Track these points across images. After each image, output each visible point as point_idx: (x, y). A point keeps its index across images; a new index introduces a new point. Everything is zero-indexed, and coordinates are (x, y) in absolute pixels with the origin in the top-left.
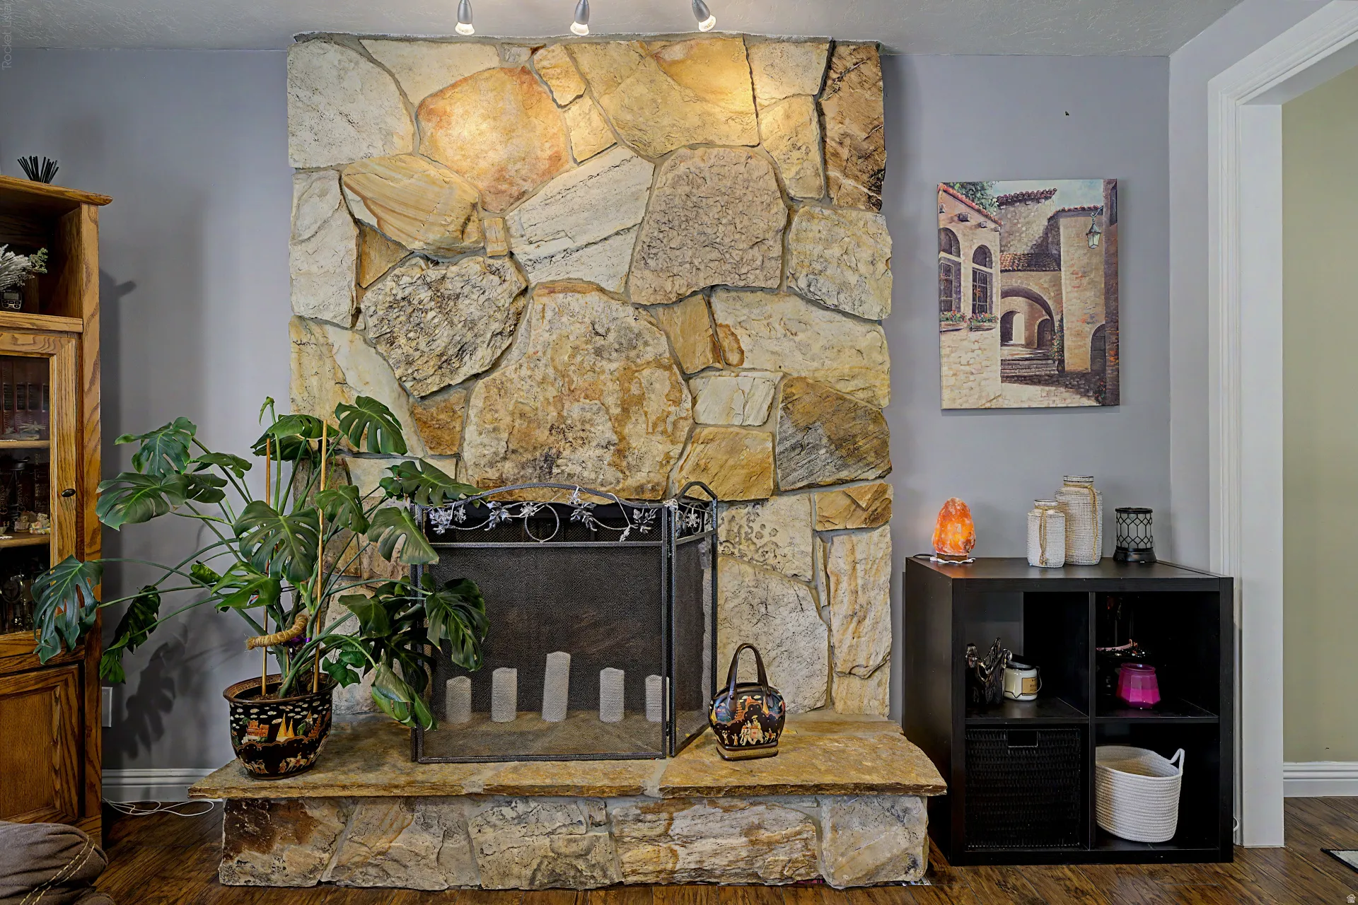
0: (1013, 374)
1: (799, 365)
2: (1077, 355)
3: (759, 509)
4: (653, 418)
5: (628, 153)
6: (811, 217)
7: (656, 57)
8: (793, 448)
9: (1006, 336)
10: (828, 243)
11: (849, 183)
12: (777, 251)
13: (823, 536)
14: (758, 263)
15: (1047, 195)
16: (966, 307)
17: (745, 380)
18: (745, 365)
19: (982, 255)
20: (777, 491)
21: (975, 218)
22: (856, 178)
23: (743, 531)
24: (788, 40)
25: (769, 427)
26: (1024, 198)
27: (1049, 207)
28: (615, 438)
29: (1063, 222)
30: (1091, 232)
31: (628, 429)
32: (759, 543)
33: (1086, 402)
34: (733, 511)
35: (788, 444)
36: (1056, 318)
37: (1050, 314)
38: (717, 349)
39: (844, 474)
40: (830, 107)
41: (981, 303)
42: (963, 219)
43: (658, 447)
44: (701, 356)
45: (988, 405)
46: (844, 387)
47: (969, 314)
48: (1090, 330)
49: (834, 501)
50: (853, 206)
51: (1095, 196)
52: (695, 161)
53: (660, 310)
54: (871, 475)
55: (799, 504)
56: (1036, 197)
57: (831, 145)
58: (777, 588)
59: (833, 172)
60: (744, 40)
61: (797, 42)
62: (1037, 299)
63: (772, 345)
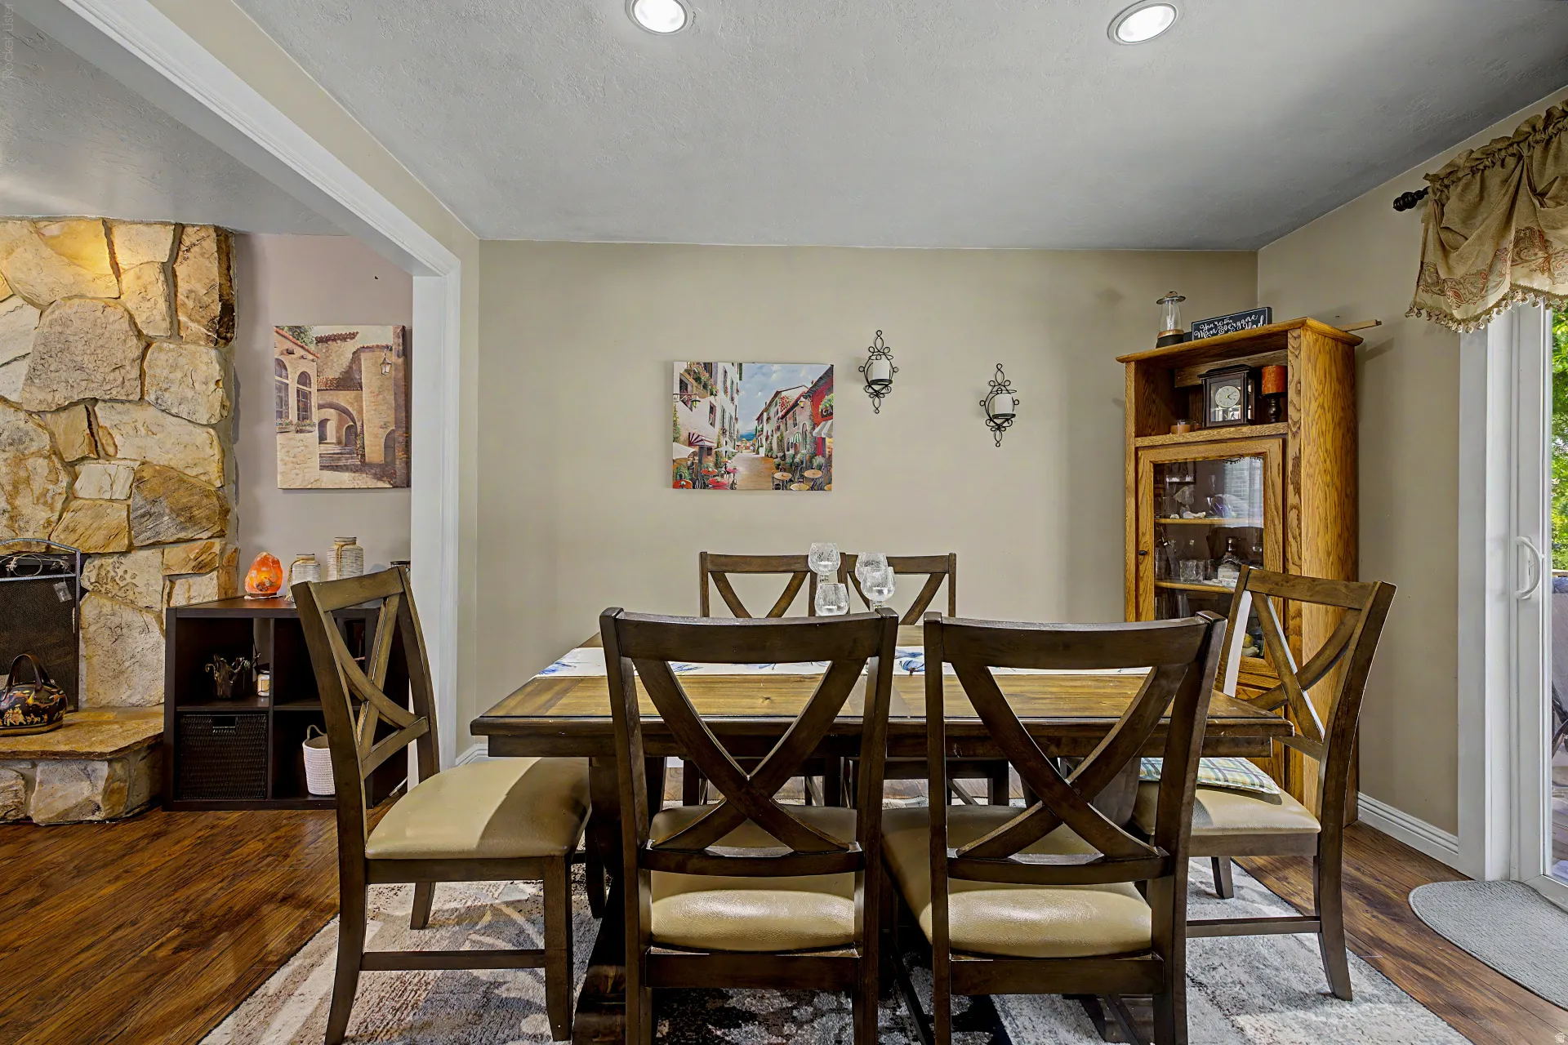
0: (330, 464)
1: (158, 457)
2: (374, 449)
3: (123, 560)
4: (37, 493)
5: (22, 302)
6: (160, 350)
7: (39, 233)
8: (143, 516)
9: (322, 438)
10: (172, 368)
11: (194, 326)
12: (135, 373)
13: (172, 579)
14: (120, 382)
15: (353, 336)
16: (293, 415)
17: (111, 467)
18: (118, 456)
19: (304, 378)
20: (133, 547)
21: (299, 352)
22: (199, 322)
23: (110, 576)
24: (141, 223)
25: (128, 501)
26: (334, 338)
28: (9, 508)
29: (363, 356)
30: (384, 363)
31: (17, 502)
32: (121, 583)
33: (380, 484)
34: (103, 561)
35: (139, 512)
36: (359, 424)
37: (353, 420)
38: (95, 444)
39: (182, 535)
40: (180, 270)
41: (304, 411)
42: (290, 352)
43: (43, 514)
44: (77, 446)
45: (309, 487)
46: (192, 472)
47: (295, 421)
48: (383, 434)
49: (176, 554)
50: (197, 343)
51: (388, 338)
52: (67, 309)
53: (49, 415)
54: (205, 535)
55: (152, 555)
56: (344, 338)
57: (181, 297)
58: (128, 615)
59: (182, 318)
60: (104, 222)
61: (148, 224)
62: (345, 411)
63: (137, 441)
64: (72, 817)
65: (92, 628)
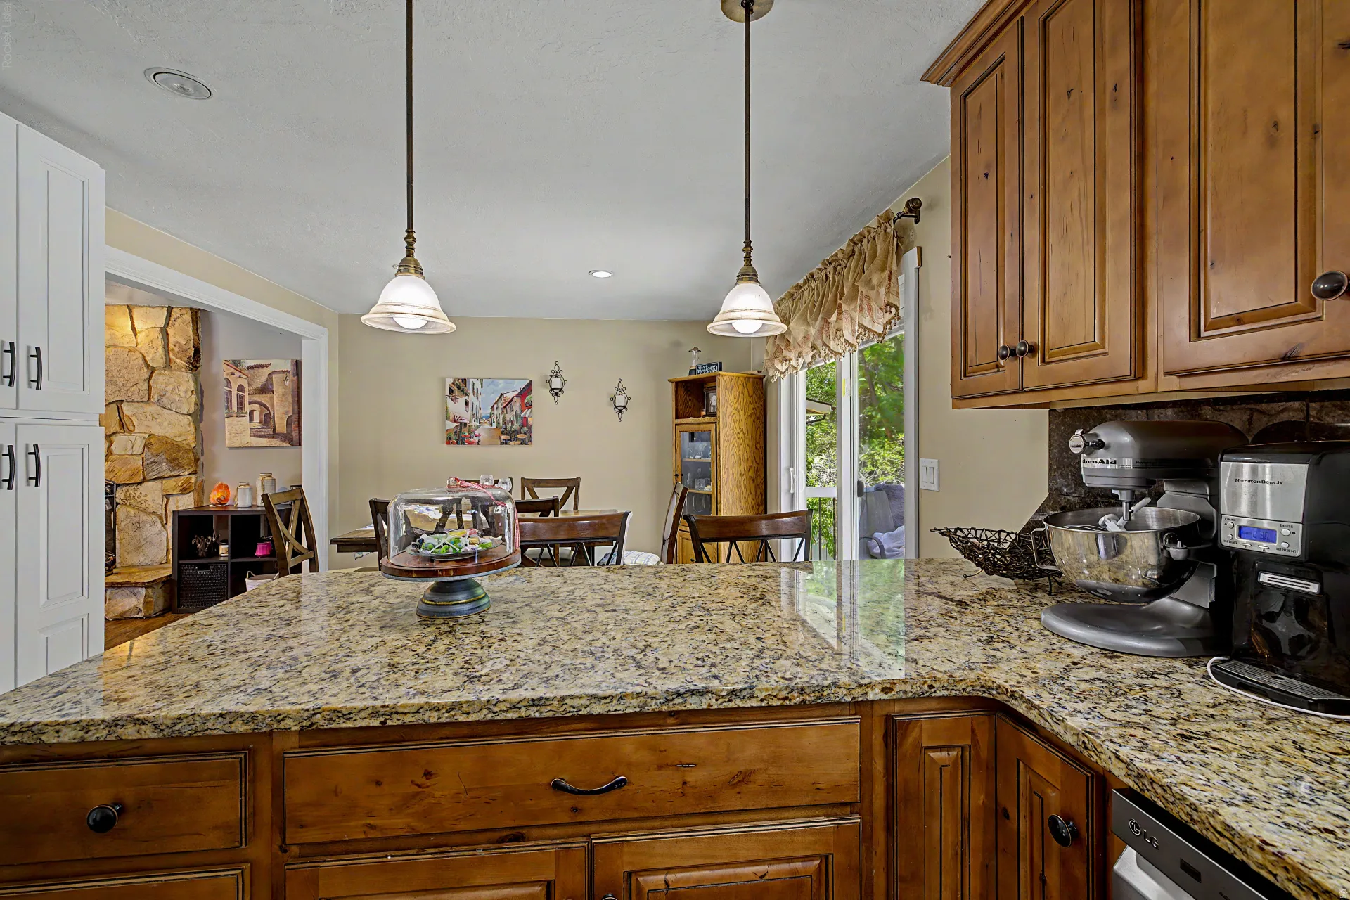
0: (255, 434)
1: (159, 431)
2: (280, 426)
3: (139, 487)
6: (160, 374)
8: (151, 463)
9: (251, 420)
10: (167, 384)
11: (178, 361)
12: (146, 386)
13: (167, 497)
14: (137, 392)
15: (267, 365)
16: (235, 408)
17: (132, 437)
18: (135, 431)
19: (241, 388)
20: (144, 480)
21: (238, 374)
22: (181, 358)
23: (132, 496)
24: (149, 307)
25: (142, 455)
26: (257, 367)
27: (268, 371)
29: (274, 376)
30: (286, 380)
32: (139, 500)
33: (285, 444)
34: (128, 487)
35: (149, 461)
36: (272, 413)
37: (269, 410)
38: (122, 424)
39: (173, 473)
40: (171, 331)
41: (241, 405)
42: (233, 374)
45: (245, 446)
46: (178, 439)
47: (235, 411)
48: (286, 418)
49: (170, 483)
50: (180, 371)
51: (288, 366)
54: (187, 473)
55: (156, 484)
56: (263, 366)
57: (171, 346)
58: (143, 517)
59: (172, 357)
60: (128, 306)
61: (153, 307)
62: (264, 406)
63: (146, 423)
64: (126, 615)
65: (123, 525)
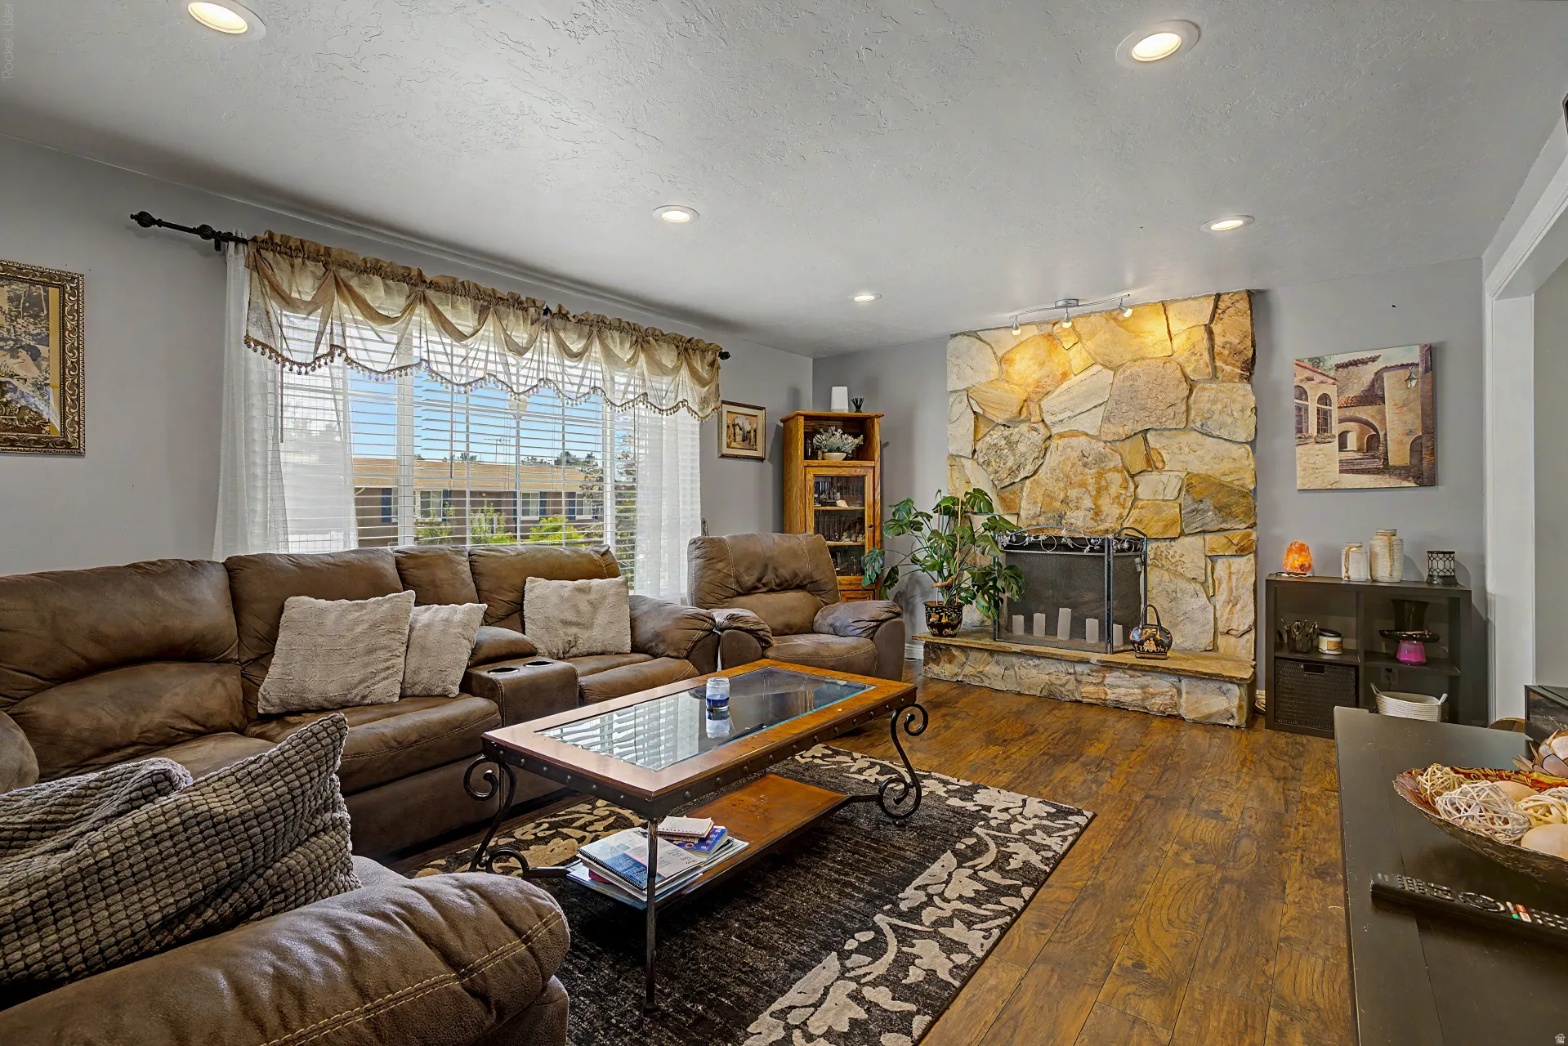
0: (1347, 468)
1: (1197, 468)
2: (1398, 454)
3: (1173, 543)
4: (1113, 496)
5: (1101, 367)
6: (1204, 389)
7: (1115, 319)
8: (1192, 511)
9: (1342, 446)
10: (1214, 402)
11: (1228, 368)
12: (1184, 408)
13: (1212, 559)
14: (1172, 416)
15: (1373, 360)
16: (1313, 430)
17: (1164, 477)
18: (1166, 469)
19: (1324, 399)
20: (1182, 534)
21: (1318, 378)
22: (1233, 365)
23: (1163, 555)
24: (1189, 299)
25: (1179, 501)
26: (1355, 363)
27: (1375, 367)
28: (1093, 507)
29: (1386, 375)
30: (1410, 379)
31: (1100, 502)
32: (1173, 561)
33: (1406, 484)
34: (1159, 544)
35: (1190, 509)
36: (1382, 434)
37: (1376, 430)
38: (1148, 460)
39: (1224, 526)
40: (1216, 329)
41: (1324, 427)
42: (1309, 379)
43: (1116, 511)
44: (1138, 464)
45: (1329, 487)
46: (1228, 479)
47: (1315, 434)
48: (1409, 440)
49: (1218, 540)
50: (1231, 381)
51: (1414, 355)
52: (1136, 368)
53: (1118, 444)
54: (1244, 526)
55: (1197, 541)
56: (1363, 362)
57: (1217, 349)
58: (1182, 584)
59: (1219, 364)
60: (1163, 303)
61: (1195, 299)
62: (1367, 423)
63: (1181, 458)
64: (1213, 720)
65: (1155, 591)
